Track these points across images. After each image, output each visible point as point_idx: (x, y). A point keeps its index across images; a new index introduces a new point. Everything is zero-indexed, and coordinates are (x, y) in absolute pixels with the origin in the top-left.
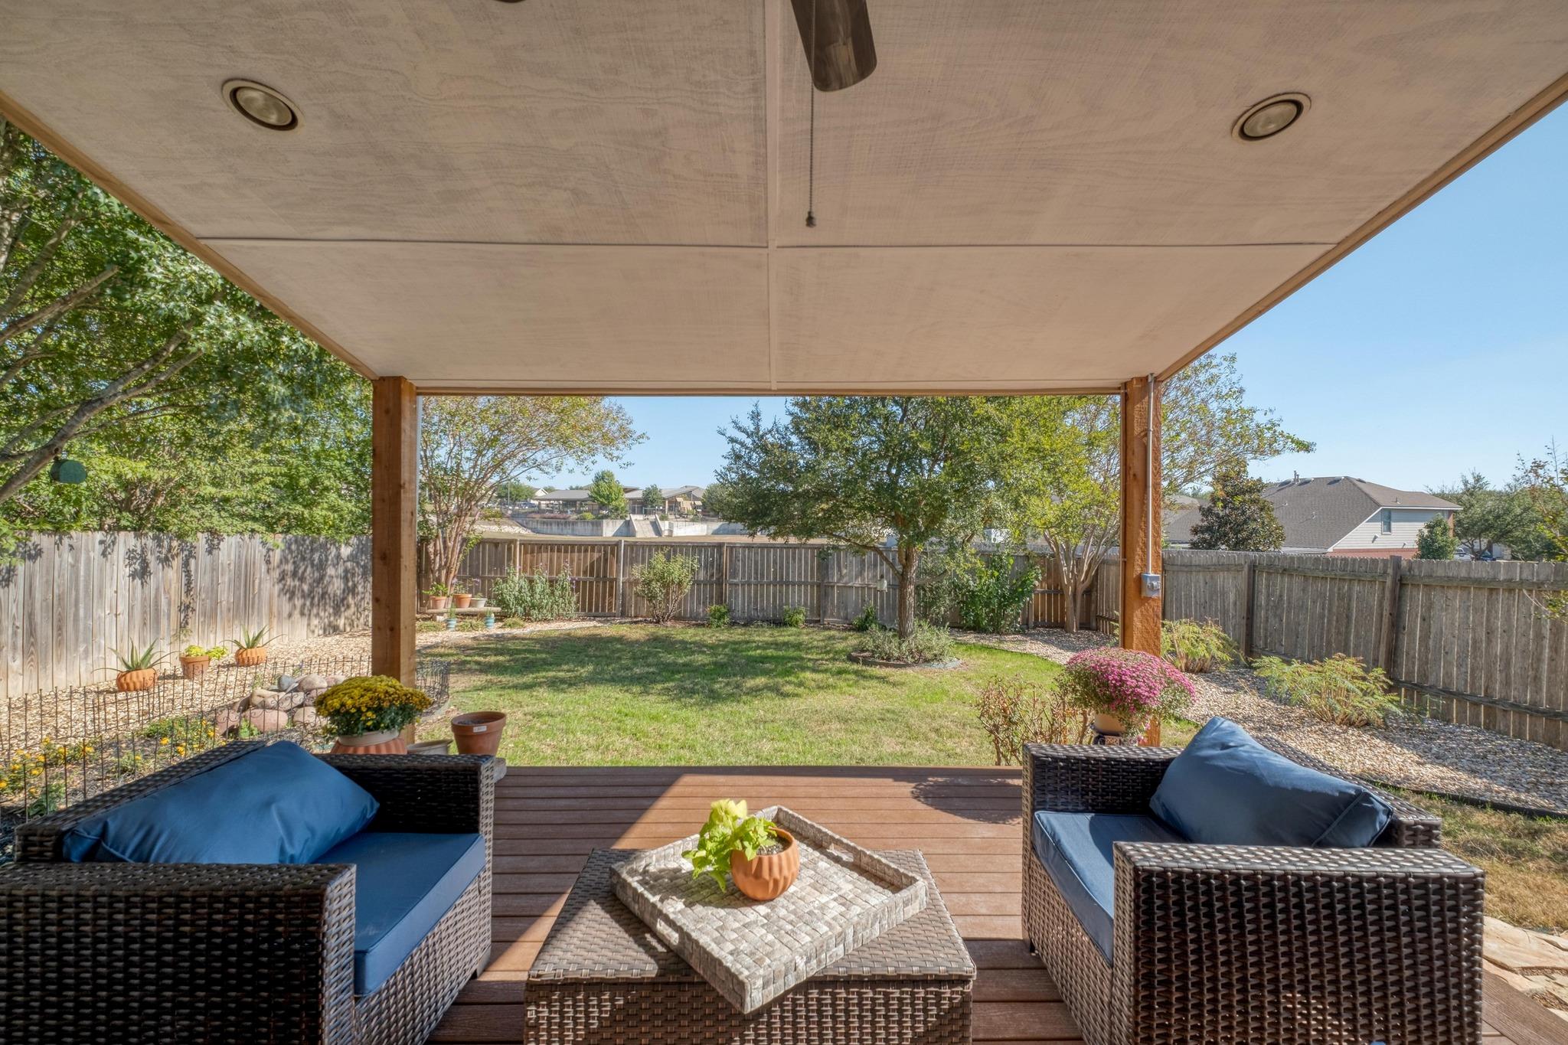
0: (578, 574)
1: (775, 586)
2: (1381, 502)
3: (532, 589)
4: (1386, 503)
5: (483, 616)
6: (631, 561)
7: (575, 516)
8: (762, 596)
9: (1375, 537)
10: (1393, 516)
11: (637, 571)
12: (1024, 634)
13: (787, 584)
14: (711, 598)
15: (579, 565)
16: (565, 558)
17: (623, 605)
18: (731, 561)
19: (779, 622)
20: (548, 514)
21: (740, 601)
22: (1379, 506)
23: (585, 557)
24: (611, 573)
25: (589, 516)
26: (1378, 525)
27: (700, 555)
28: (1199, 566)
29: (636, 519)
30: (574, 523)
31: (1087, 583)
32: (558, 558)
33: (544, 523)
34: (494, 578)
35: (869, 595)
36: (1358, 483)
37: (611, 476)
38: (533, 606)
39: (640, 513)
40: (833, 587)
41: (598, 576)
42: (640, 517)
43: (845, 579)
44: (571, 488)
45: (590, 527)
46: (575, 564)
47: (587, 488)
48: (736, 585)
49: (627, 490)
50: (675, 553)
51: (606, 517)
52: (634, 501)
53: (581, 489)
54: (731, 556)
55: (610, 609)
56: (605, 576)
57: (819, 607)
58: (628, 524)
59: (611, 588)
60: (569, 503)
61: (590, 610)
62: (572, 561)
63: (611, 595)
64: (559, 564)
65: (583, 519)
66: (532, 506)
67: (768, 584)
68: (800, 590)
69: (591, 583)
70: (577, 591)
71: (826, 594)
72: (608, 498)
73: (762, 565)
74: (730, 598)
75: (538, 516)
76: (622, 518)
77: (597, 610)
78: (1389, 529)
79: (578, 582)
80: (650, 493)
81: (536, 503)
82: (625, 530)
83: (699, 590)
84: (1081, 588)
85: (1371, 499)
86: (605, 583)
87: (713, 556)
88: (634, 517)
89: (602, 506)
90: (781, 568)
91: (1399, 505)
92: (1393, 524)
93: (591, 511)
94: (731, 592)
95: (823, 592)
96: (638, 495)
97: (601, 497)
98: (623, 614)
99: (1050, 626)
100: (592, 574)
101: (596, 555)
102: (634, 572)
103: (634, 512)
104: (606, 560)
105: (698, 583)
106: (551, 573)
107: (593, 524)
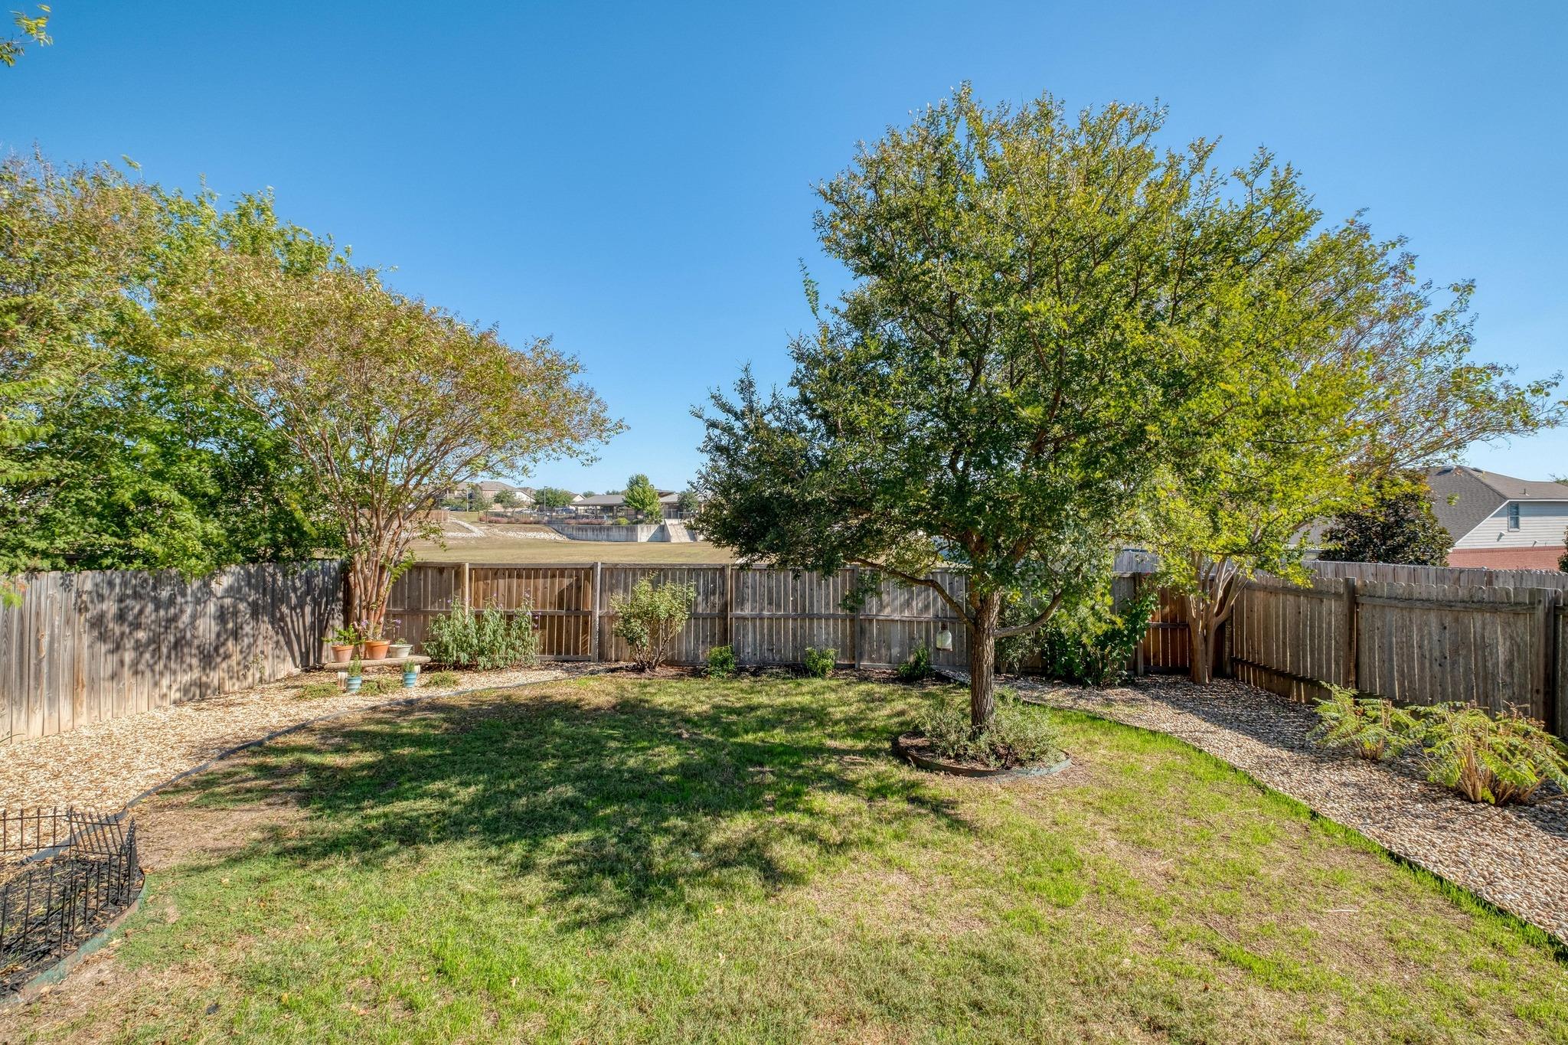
0: (544, 606)
1: (795, 620)
2: (1507, 495)
3: (480, 629)
4: (1514, 496)
5: (402, 669)
6: (609, 588)
7: (610, 522)
8: (779, 633)
9: (1501, 535)
10: (1522, 509)
11: (617, 602)
12: (1135, 686)
13: (811, 617)
14: (713, 636)
15: (544, 594)
16: (528, 585)
17: (601, 644)
18: (737, 588)
19: (800, 669)
20: (585, 520)
21: (750, 641)
22: (1506, 499)
23: (553, 584)
24: (585, 604)
25: (624, 521)
26: (1504, 521)
27: (697, 581)
28: (1428, 600)
29: (671, 523)
30: (609, 529)
31: (1223, 616)
32: (519, 586)
33: (579, 529)
34: (434, 614)
35: (919, 632)
36: (1476, 474)
37: (645, 480)
38: (481, 652)
39: (676, 517)
40: (871, 621)
41: (568, 609)
42: (675, 521)
43: (887, 611)
44: (608, 493)
45: (624, 532)
46: (540, 594)
47: (623, 493)
48: (744, 618)
49: (662, 495)
50: (666, 577)
51: (641, 522)
52: (670, 505)
53: (618, 493)
54: (737, 582)
55: (585, 651)
56: (577, 609)
57: (854, 647)
58: (663, 529)
59: (586, 623)
60: (608, 508)
61: (559, 653)
62: (536, 589)
63: (585, 632)
64: (519, 594)
65: (618, 525)
66: (570, 511)
67: (786, 618)
68: (827, 625)
69: (560, 618)
70: (543, 627)
71: (862, 631)
72: (643, 503)
73: (778, 593)
74: (737, 634)
75: (573, 521)
76: (656, 522)
77: (568, 652)
78: (1517, 525)
79: (543, 617)
80: (685, 497)
81: (574, 508)
82: (659, 535)
83: (696, 625)
84: (1215, 622)
85: (1494, 490)
86: (577, 617)
87: (714, 581)
88: (669, 522)
89: (638, 511)
90: (803, 596)
91: (1528, 497)
92: (1522, 519)
93: (627, 516)
94: (738, 628)
95: (858, 628)
96: (674, 499)
97: (635, 501)
98: (602, 657)
99: (1166, 671)
100: (561, 607)
101: (566, 582)
102: (613, 603)
103: (669, 517)
104: (579, 588)
105: (694, 616)
106: (509, 605)
107: (627, 529)
